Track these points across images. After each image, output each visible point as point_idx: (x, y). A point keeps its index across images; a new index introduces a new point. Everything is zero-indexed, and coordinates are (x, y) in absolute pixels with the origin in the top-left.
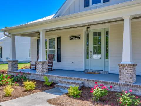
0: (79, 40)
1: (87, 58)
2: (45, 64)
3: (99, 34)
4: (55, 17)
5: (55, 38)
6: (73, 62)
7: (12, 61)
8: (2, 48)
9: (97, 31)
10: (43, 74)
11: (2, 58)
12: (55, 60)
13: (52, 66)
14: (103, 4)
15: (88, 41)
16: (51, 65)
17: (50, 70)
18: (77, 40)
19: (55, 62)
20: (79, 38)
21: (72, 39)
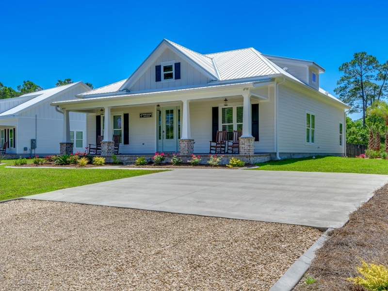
0: (150, 118)
1: (160, 139)
2: (111, 144)
3: (172, 111)
4: (121, 89)
5: (121, 116)
6: (143, 144)
7: (67, 144)
8: (14, 129)
9: (169, 109)
10: (109, 155)
11: (14, 147)
12: (121, 143)
13: (118, 149)
14: (175, 80)
15: (160, 120)
16: (117, 147)
17: (117, 153)
18: (148, 118)
19: (122, 144)
20: (151, 116)
21: (143, 116)
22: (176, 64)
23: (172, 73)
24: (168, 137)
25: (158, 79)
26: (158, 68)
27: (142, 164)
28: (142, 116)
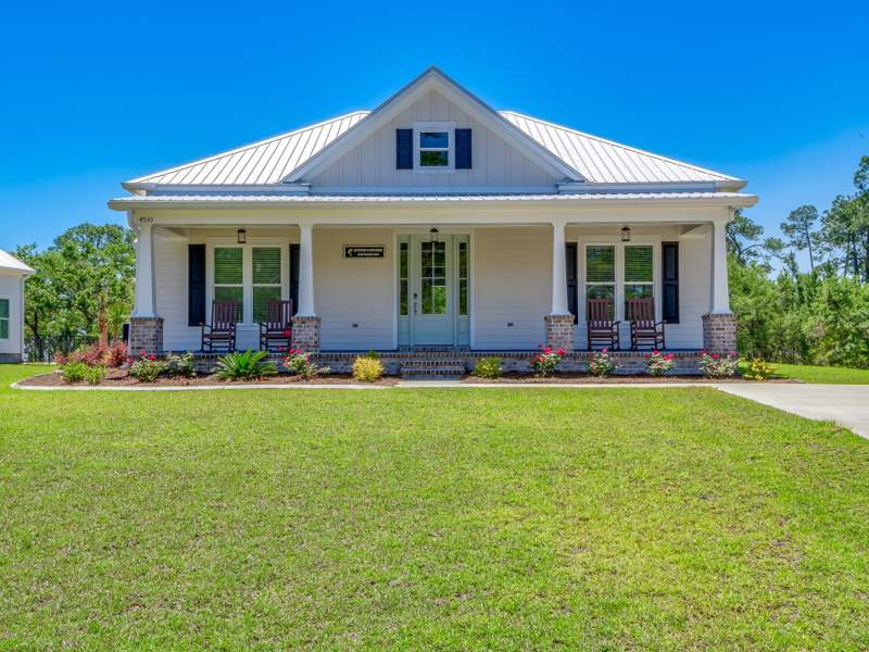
0: (379, 260)
1: (404, 313)
4: (292, 179)
6: (355, 326)
14: (454, 170)
18: (372, 260)
20: (381, 255)
21: (355, 255)
22: (458, 132)
23: (446, 153)
24: (426, 310)
25: (404, 161)
26: (404, 137)
27: (495, 376)
28: (352, 253)
